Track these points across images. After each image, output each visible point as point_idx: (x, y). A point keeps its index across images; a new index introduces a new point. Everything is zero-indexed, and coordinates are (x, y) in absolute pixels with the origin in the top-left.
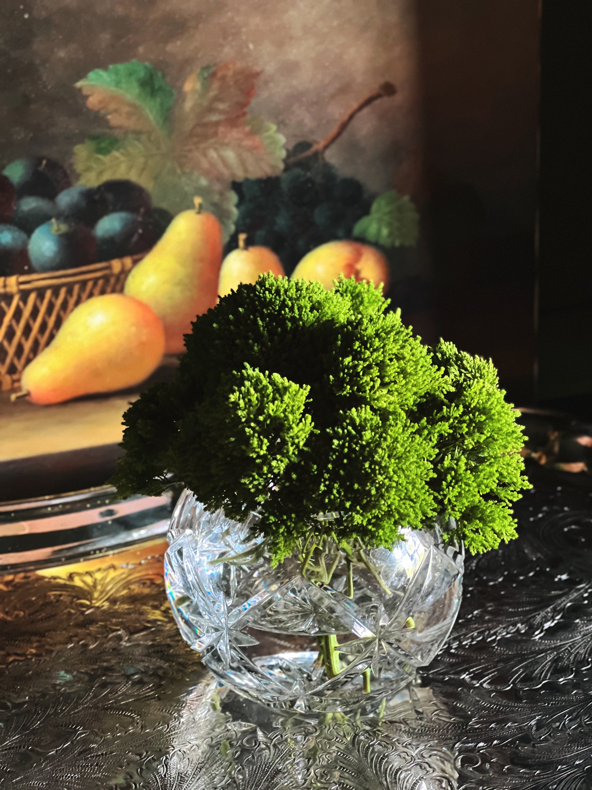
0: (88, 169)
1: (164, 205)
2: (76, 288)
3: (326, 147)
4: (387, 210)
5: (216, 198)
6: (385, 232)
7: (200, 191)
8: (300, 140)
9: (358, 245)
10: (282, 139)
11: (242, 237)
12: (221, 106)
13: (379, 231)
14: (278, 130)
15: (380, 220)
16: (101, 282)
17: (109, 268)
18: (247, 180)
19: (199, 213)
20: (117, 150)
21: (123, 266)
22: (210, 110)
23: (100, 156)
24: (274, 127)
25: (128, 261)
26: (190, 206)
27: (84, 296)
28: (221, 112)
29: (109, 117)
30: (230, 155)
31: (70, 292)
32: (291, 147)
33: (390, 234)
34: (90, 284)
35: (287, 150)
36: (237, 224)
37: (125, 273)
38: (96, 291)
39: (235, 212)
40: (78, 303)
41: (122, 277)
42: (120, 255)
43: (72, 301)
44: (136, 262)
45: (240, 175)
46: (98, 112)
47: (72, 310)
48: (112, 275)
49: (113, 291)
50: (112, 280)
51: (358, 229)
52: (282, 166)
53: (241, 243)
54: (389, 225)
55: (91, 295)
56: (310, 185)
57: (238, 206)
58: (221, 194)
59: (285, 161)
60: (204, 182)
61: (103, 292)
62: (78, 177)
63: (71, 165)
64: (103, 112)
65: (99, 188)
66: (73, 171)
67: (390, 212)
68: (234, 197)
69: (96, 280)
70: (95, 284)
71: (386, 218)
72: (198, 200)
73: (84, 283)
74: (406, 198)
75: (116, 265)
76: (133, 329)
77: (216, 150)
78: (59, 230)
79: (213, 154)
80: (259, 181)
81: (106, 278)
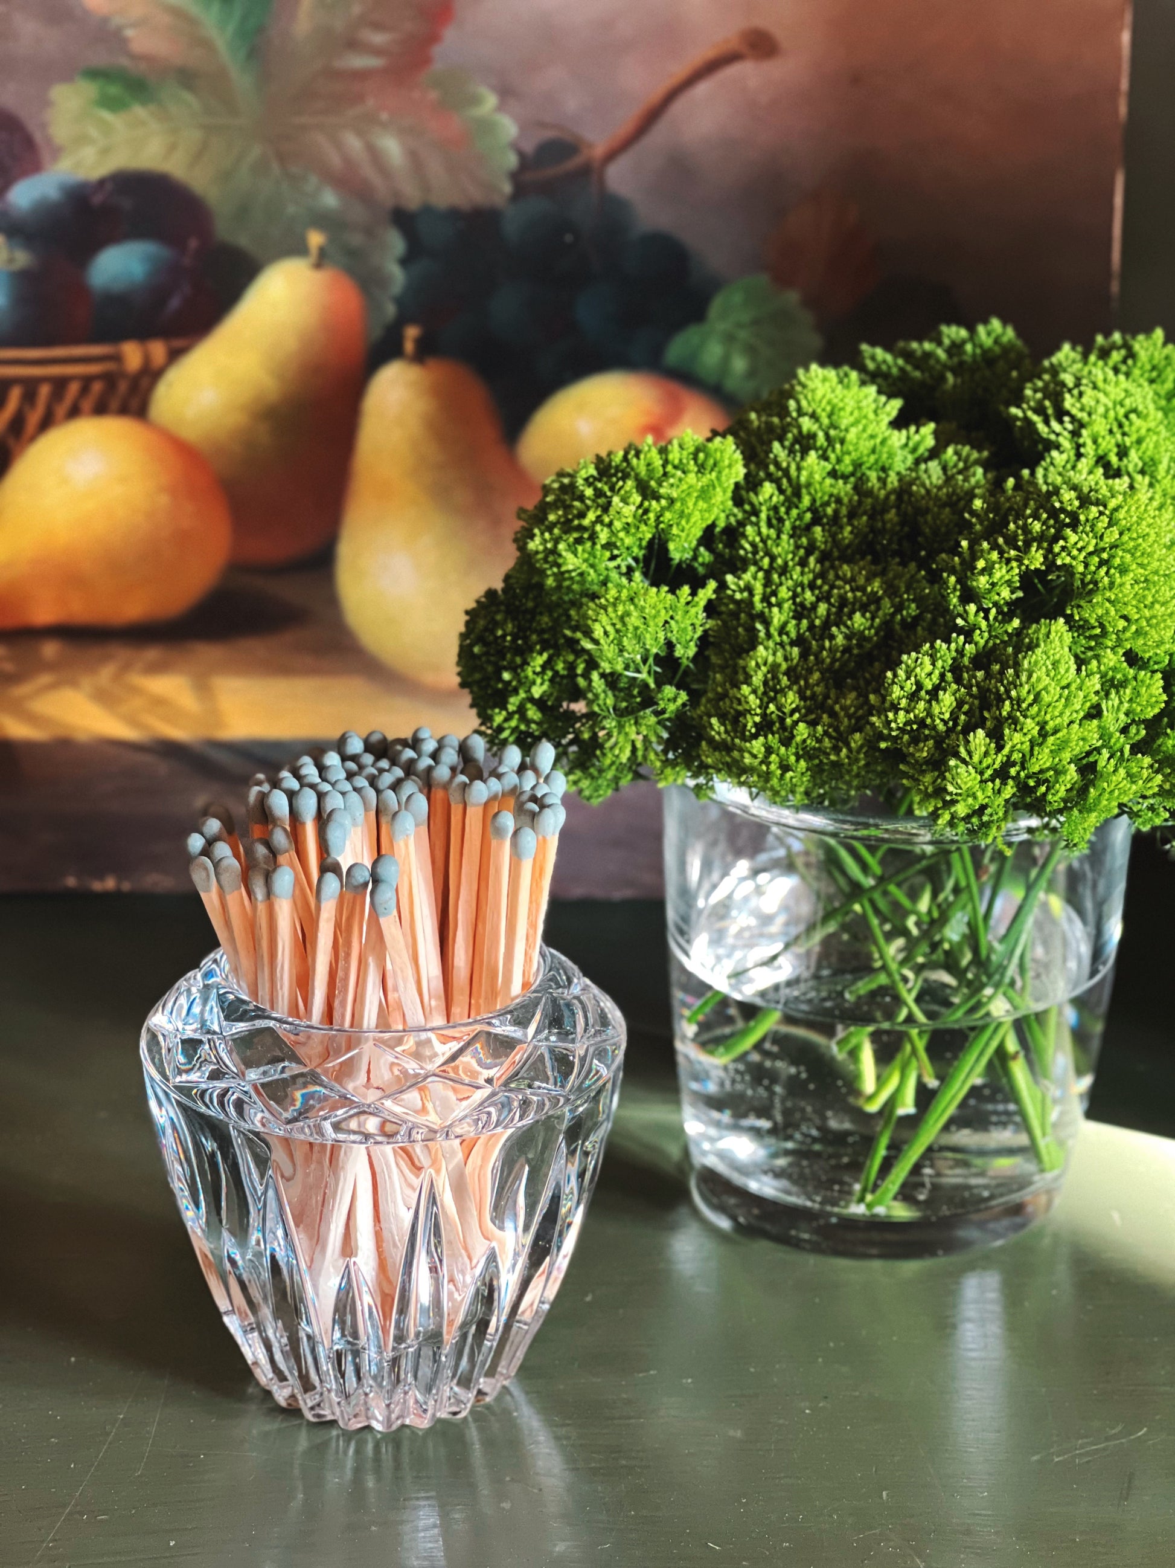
0: (82, 140)
1: (243, 241)
2: (44, 391)
3: (612, 155)
4: (745, 317)
5: (356, 239)
6: (739, 364)
7: (323, 220)
8: (549, 134)
9: (674, 386)
10: (509, 128)
11: (412, 333)
12: (379, 39)
13: (726, 360)
14: (501, 108)
15: (729, 339)
16: (97, 387)
17: (117, 358)
18: (427, 210)
19: (318, 265)
20: (144, 103)
21: (147, 359)
22: (353, 44)
23: (106, 115)
24: (491, 101)
25: (158, 350)
26: (299, 249)
27: (61, 410)
28: (377, 52)
29: (129, 33)
30: (392, 147)
31: (29, 397)
32: (529, 147)
33: (752, 373)
34: (74, 388)
35: (521, 155)
36: (399, 301)
37: (151, 375)
38: (87, 404)
39: (397, 276)
40: (46, 423)
41: (145, 382)
42: (143, 333)
43: (34, 418)
44: (175, 355)
45: (412, 197)
46: (105, 20)
47: (33, 439)
48: (122, 374)
49: (124, 411)
50: (123, 387)
51: (676, 350)
52: (507, 188)
53: (409, 346)
54: (751, 351)
55: (74, 413)
56: (568, 238)
57: (405, 262)
58: (369, 232)
59: (515, 177)
60: (330, 199)
61: (101, 409)
62: (57, 152)
63: (44, 126)
64: (117, 21)
65: (102, 183)
66: (49, 140)
67: (756, 322)
68: (396, 243)
69: (87, 382)
70: (85, 390)
71: (743, 335)
72: (315, 239)
73: (60, 384)
74: (792, 297)
75: (132, 354)
76: (164, 500)
77: (360, 134)
78: (11, 260)
79: (353, 143)
80: (454, 214)
81: (110, 380)
